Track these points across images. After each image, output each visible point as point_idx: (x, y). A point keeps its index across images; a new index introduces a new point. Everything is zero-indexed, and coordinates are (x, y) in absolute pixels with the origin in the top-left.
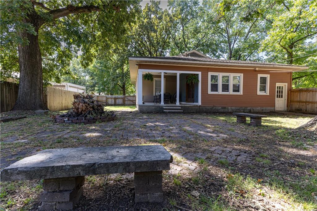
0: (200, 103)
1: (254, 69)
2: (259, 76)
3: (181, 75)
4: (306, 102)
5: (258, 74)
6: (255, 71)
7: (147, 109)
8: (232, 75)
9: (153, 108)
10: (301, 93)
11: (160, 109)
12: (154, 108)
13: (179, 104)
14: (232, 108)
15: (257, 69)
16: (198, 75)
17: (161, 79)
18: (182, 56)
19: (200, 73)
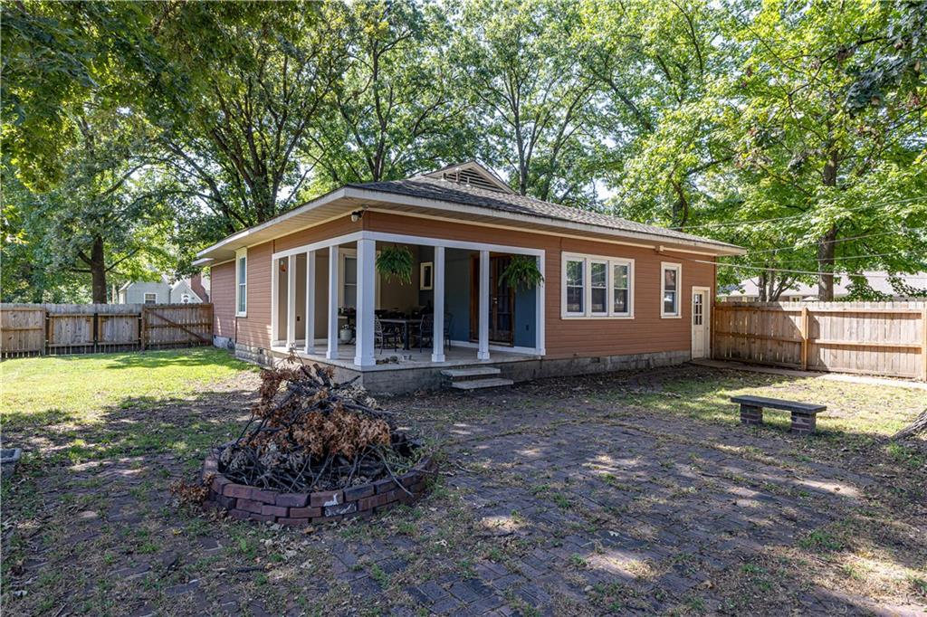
0: (541, 350)
1: (653, 247)
2: (665, 266)
3: (494, 257)
4: (750, 336)
5: (662, 263)
6: (657, 252)
7: (390, 384)
8: (613, 262)
9: (411, 375)
10: (739, 313)
11: (432, 380)
12: (414, 378)
13: (488, 358)
14: (613, 358)
15: (662, 248)
16: (534, 258)
17: (356, 253)
18: (443, 180)
19: (540, 253)
